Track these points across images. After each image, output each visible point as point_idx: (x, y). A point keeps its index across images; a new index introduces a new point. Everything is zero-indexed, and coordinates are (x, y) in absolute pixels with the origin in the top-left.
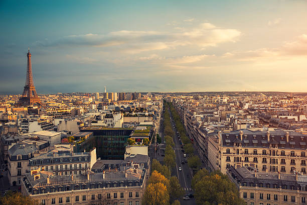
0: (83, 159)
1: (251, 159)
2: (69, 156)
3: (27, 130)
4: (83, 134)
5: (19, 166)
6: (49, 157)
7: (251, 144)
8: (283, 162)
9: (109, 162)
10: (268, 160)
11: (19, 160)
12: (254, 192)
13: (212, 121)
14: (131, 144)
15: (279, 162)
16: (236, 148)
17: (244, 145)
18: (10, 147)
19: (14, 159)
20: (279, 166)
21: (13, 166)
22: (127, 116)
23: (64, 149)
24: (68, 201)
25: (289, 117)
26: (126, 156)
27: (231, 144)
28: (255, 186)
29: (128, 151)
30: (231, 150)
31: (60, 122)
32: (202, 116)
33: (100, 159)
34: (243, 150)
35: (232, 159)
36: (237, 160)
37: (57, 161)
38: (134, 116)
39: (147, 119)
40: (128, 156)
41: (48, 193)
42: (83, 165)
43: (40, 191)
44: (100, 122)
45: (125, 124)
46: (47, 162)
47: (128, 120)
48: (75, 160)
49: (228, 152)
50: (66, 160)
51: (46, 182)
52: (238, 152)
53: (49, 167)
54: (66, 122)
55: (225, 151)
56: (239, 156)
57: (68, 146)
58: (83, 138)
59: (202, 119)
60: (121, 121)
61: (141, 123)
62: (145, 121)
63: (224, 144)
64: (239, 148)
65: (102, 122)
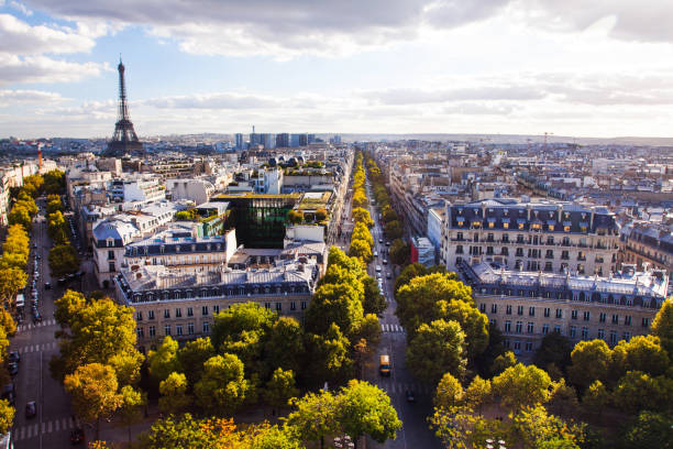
0: (214, 247)
1: (497, 249)
2: (189, 242)
3: (122, 198)
4: (214, 205)
5: (111, 256)
6: (158, 244)
7: (499, 226)
8: (550, 254)
9: (258, 253)
10: (526, 252)
11: (110, 246)
12: (498, 302)
13: (436, 184)
14: (297, 220)
15: (544, 253)
16: (474, 231)
17: (486, 225)
18: (95, 225)
19: (102, 244)
20: (542, 261)
21: (102, 256)
22: (290, 174)
23: (183, 230)
24: (190, 314)
25: (567, 180)
26: (286, 242)
27: (467, 225)
28: (500, 294)
29: (289, 233)
30: (466, 234)
31: (176, 184)
32: (420, 176)
33: (241, 246)
34: (486, 234)
35: (466, 249)
36: (475, 251)
37: (170, 250)
38: (302, 174)
39: (324, 179)
40: (290, 242)
41: (158, 301)
42: (214, 257)
43: (144, 297)
44: (243, 186)
45: (285, 189)
46: (154, 250)
47: (291, 180)
48: (201, 248)
49: (460, 238)
50: (185, 249)
51: (154, 284)
52: (476, 240)
53: (159, 259)
54: (185, 184)
55: (455, 236)
56: (478, 245)
57: (189, 224)
58: (214, 212)
59: (420, 181)
60: (280, 183)
61: (314, 187)
62: (321, 184)
63: (454, 224)
64: (479, 231)
65: (247, 184)
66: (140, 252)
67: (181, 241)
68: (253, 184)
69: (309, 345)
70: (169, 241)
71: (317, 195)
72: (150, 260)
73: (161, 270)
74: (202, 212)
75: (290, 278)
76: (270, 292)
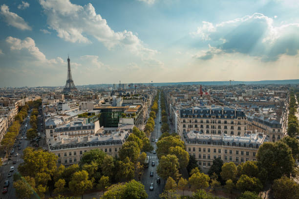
0: (90, 128)
1: (199, 126)
2: (80, 126)
3: (61, 109)
4: (94, 111)
5: (51, 132)
6: (68, 127)
7: (199, 116)
8: (219, 127)
9: (108, 129)
10: (210, 127)
11: (51, 128)
14: (124, 116)
15: (217, 127)
16: (189, 119)
17: (194, 116)
18: (46, 120)
19: (48, 128)
20: (217, 130)
21: (48, 132)
22: (126, 99)
23: (79, 121)
24: (75, 154)
26: (119, 125)
27: (186, 116)
29: (121, 121)
30: (187, 120)
31: (82, 103)
33: (103, 127)
34: (194, 120)
35: (187, 126)
36: (190, 126)
37: (72, 129)
38: (131, 99)
39: (138, 100)
40: (121, 125)
41: (62, 149)
42: (90, 131)
43: (56, 148)
44: (107, 104)
45: (123, 104)
46: (66, 129)
47: (126, 101)
48: (85, 128)
49: (184, 121)
50: (79, 128)
51: (61, 142)
52: (190, 122)
53: (68, 133)
54: (86, 103)
55: (182, 121)
56: (191, 124)
57: (82, 119)
58: (94, 114)
60: (121, 103)
61: (134, 104)
62: (137, 102)
63: (182, 116)
64: (191, 119)
65: (108, 103)
66: (60, 130)
67: (77, 125)
68: (111, 103)
69: (117, 165)
70: (72, 126)
71: (135, 107)
72: (64, 133)
73: (67, 137)
74: (89, 114)
75: (115, 139)
76: (107, 144)
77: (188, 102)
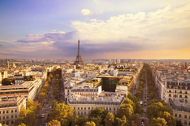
0: (95, 90)
1: (183, 96)
2: (88, 89)
3: (74, 76)
4: (97, 79)
5: (68, 91)
6: (79, 89)
7: (184, 88)
9: (108, 93)
11: (68, 89)
12: (181, 114)
14: (119, 84)
16: (175, 90)
17: (179, 88)
18: (65, 83)
19: (66, 88)
21: (66, 91)
22: (120, 71)
23: (87, 85)
24: (85, 109)
26: (116, 90)
27: (172, 88)
28: (182, 111)
29: (117, 88)
30: (172, 90)
31: (89, 72)
32: (161, 72)
33: (103, 91)
34: (179, 91)
35: (172, 95)
36: (175, 96)
37: (83, 90)
38: (124, 71)
39: (130, 72)
40: (117, 90)
41: (77, 104)
42: (95, 93)
43: (73, 103)
44: (106, 74)
45: (119, 75)
46: (78, 90)
48: (91, 90)
49: (170, 91)
50: (87, 91)
51: (76, 99)
52: (176, 92)
53: (80, 93)
54: (91, 73)
55: (169, 91)
56: (176, 94)
57: (89, 84)
58: (97, 81)
59: (161, 74)
60: (117, 73)
61: (127, 75)
62: (129, 74)
63: (168, 87)
64: (177, 90)
65: (108, 73)
66: (75, 91)
67: (86, 88)
68: (109, 73)
69: (116, 121)
70: (82, 88)
71: (127, 77)
72: (77, 93)
73: (79, 96)
74: (94, 81)
75: (114, 101)
76: (108, 104)
77: (172, 75)
